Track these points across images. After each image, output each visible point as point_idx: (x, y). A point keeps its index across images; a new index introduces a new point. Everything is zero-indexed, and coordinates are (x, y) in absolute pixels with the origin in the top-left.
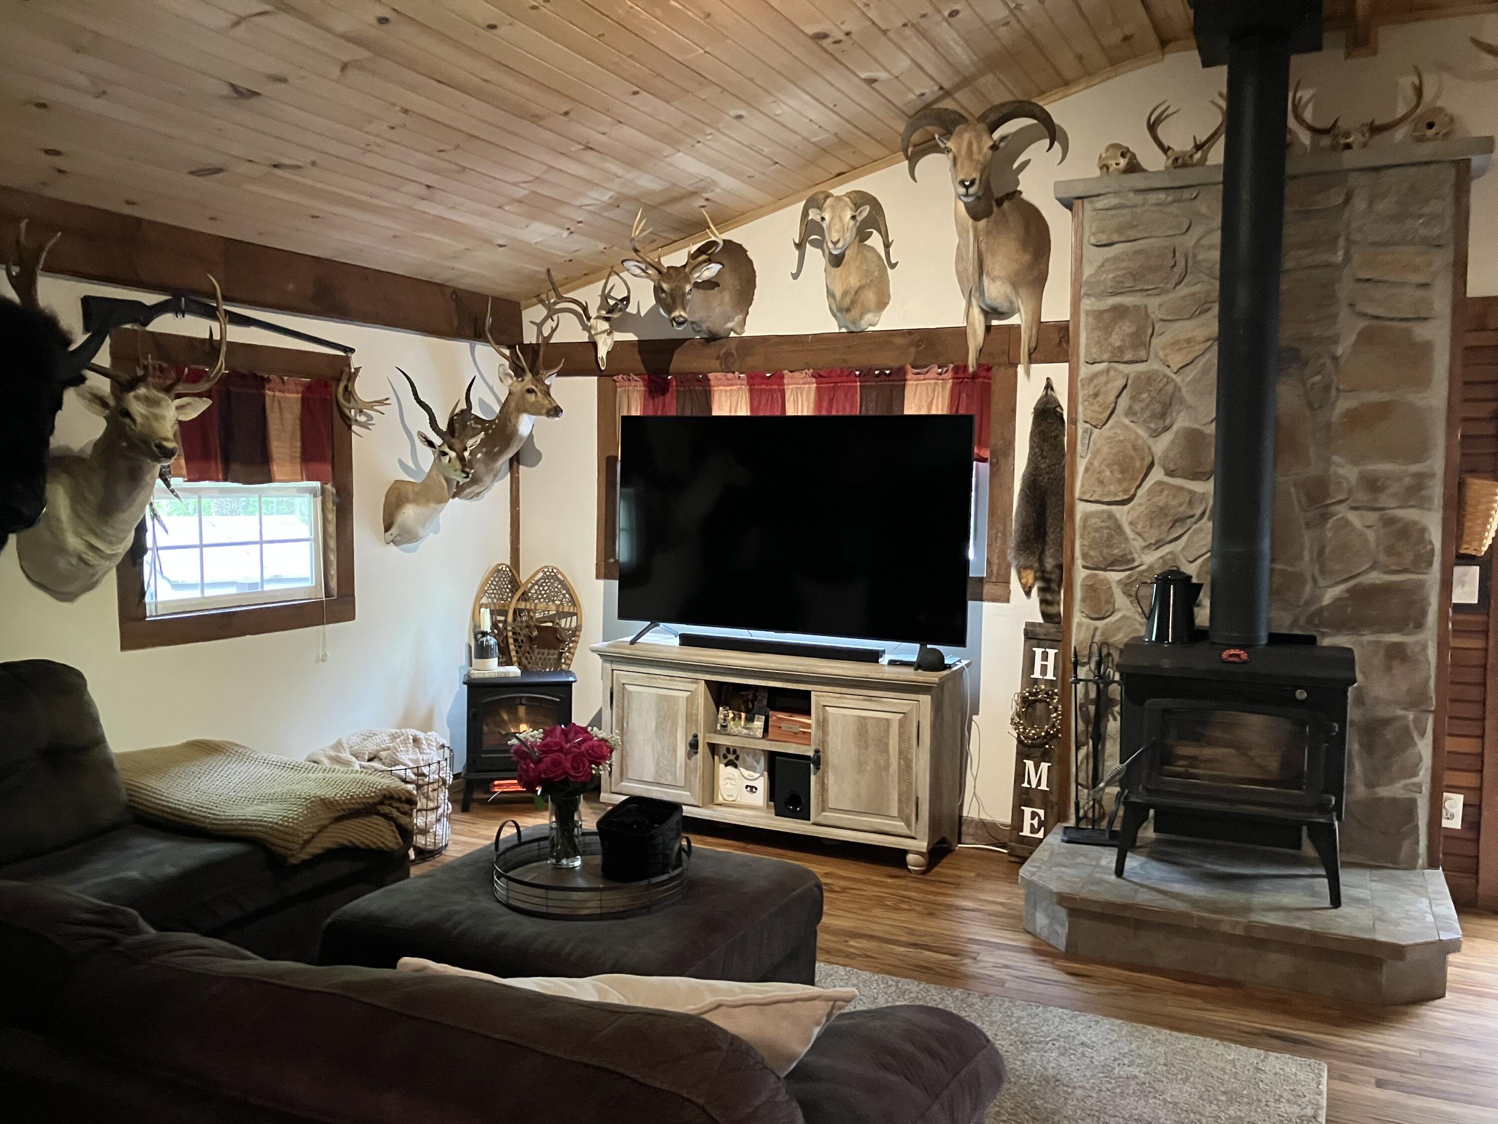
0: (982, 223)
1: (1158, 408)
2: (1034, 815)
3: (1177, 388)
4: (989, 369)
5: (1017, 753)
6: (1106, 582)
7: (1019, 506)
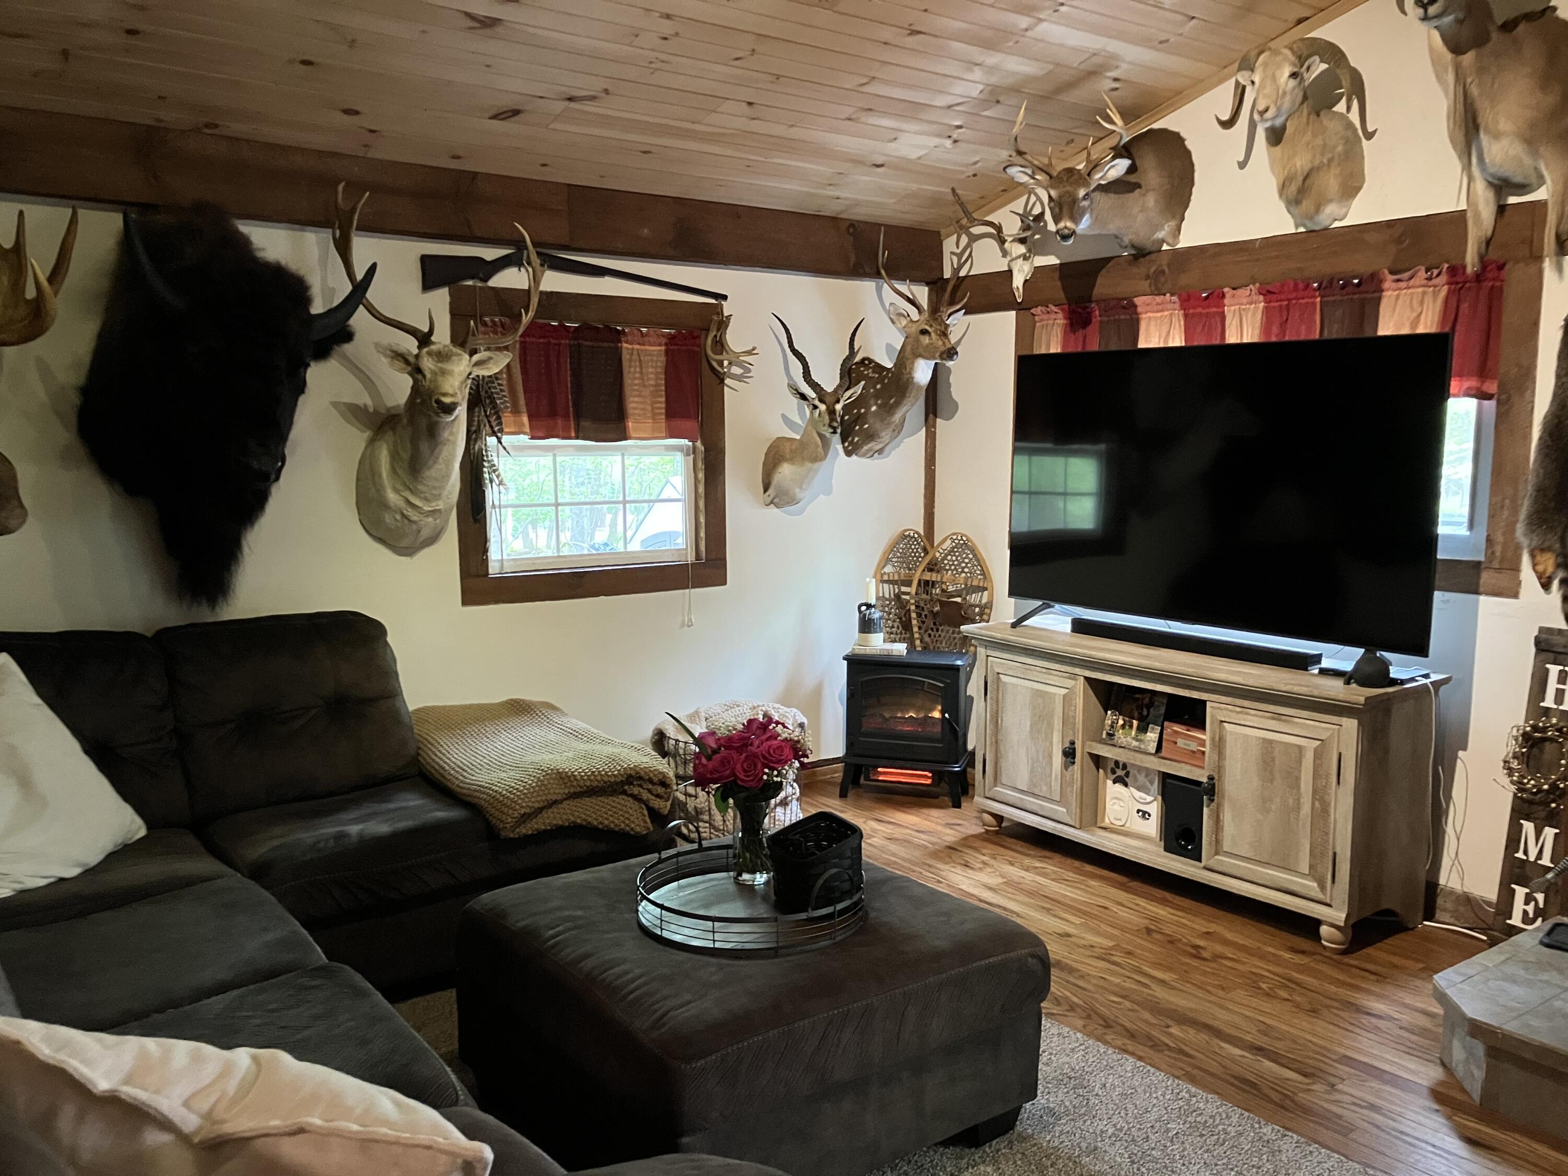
0: (1468, 58)
2: (1528, 899)
4: (1501, 267)
5: (1513, 810)
7: (1535, 461)
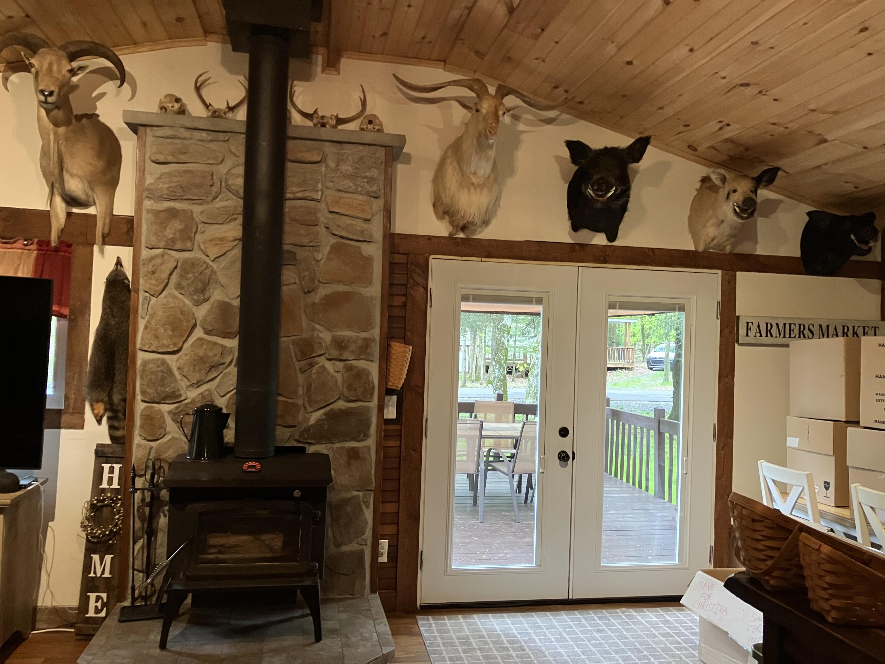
1: (200, 285)
3: (213, 272)
6: (160, 412)
